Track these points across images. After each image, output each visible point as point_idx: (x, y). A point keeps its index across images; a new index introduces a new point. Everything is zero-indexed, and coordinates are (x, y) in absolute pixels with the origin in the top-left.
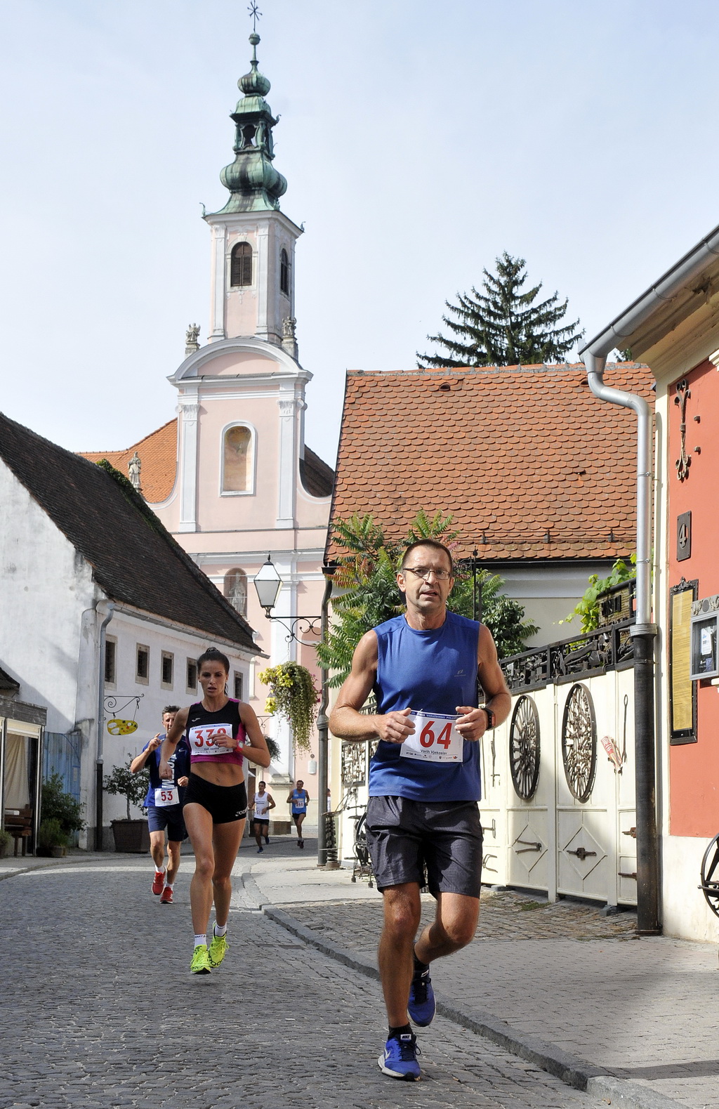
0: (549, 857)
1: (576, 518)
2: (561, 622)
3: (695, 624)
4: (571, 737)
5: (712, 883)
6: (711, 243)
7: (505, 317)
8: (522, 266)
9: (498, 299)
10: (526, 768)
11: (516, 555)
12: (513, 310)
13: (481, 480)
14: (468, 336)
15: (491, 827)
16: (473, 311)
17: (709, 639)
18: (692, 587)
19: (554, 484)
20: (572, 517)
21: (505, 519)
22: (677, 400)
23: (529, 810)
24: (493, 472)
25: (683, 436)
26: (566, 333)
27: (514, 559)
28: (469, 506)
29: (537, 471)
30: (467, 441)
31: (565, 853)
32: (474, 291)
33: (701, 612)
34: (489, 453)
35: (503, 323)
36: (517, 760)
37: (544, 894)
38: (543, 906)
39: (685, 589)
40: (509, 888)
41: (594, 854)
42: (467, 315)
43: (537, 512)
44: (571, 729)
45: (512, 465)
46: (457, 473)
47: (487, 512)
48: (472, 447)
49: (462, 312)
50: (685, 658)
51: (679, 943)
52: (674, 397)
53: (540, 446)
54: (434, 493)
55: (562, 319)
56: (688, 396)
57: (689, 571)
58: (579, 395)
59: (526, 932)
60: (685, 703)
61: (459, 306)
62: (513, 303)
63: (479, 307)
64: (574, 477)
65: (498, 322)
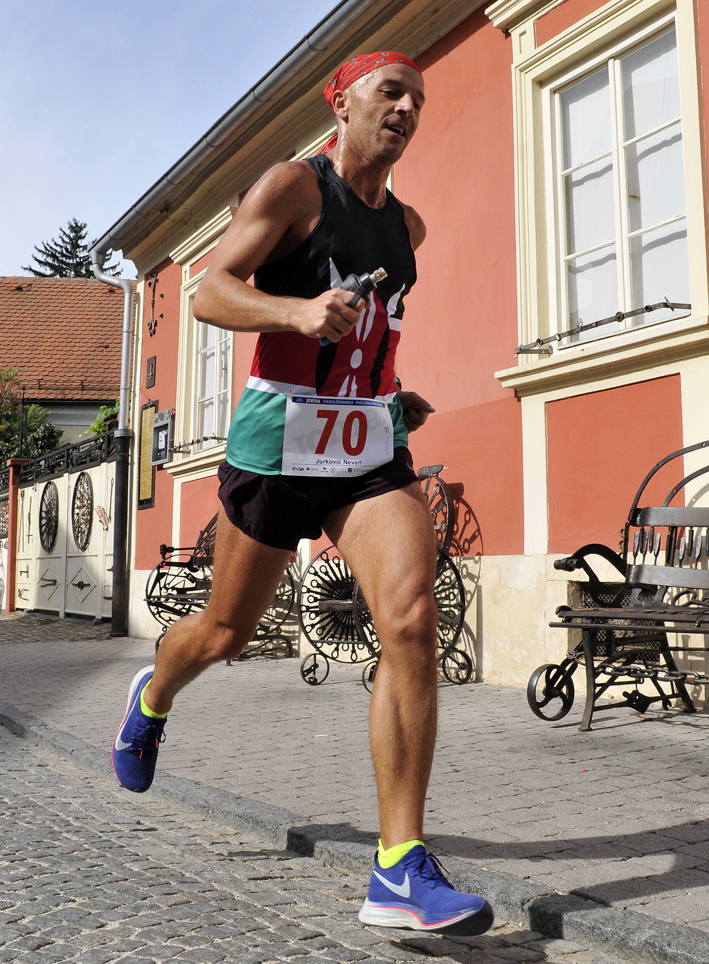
0: (61, 588)
1: (101, 375)
2: (80, 436)
3: (155, 428)
4: (78, 508)
5: (152, 597)
6: (169, 177)
7: (73, 259)
8: (85, 227)
9: (69, 247)
10: (49, 530)
11: (60, 397)
12: (78, 254)
13: (39, 348)
14: (48, 268)
15: (26, 570)
16: (52, 253)
17: (164, 438)
18: (155, 405)
19: (88, 353)
20: (98, 374)
21: (54, 373)
22: (150, 284)
23: (51, 558)
24: (48, 344)
25: (153, 307)
26: (111, 270)
27: (59, 399)
28: (31, 364)
29: (77, 344)
30: (32, 323)
31: (71, 585)
32: (53, 240)
33: (159, 420)
34: (46, 332)
35: (71, 261)
36: (44, 525)
37: (57, 613)
38: (55, 622)
39: (151, 406)
40: (36, 611)
41: (89, 585)
42: (48, 255)
43: (76, 370)
44: (78, 502)
45: (61, 340)
46: (24, 343)
47: (42, 369)
48: (35, 327)
49: (45, 253)
50: (148, 451)
51: (137, 640)
52: (148, 282)
53: (80, 328)
54: (8, 355)
55: (109, 261)
56: (157, 281)
57: (153, 394)
58: (107, 298)
59: (36, 638)
60: (148, 481)
61: (43, 249)
62: (78, 250)
63: (56, 251)
64: (101, 349)
65: (67, 261)
